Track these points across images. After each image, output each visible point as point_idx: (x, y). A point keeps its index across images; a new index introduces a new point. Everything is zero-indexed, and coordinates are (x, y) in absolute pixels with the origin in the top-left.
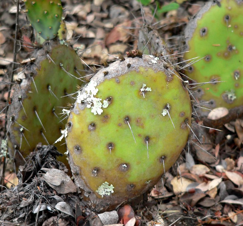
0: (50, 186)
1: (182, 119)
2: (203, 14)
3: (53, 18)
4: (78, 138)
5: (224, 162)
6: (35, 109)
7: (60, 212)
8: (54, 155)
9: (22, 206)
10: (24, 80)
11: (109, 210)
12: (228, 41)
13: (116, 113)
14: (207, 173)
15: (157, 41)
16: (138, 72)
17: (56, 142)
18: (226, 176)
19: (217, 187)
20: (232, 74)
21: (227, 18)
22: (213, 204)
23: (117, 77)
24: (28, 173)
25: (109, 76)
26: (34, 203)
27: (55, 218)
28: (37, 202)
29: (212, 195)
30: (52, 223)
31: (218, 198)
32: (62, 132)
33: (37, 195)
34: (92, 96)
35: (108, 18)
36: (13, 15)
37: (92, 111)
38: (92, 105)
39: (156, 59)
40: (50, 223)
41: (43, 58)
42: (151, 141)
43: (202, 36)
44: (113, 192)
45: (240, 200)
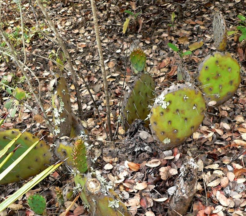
0: (142, 139)
1: (201, 111)
2: (206, 60)
3: (142, 62)
4: (155, 119)
5: (214, 124)
6: (133, 102)
7: (147, 151)
8: (143, 124)
9: (130, 148)
10: (129, 90)
11: (168, 150)
12: (217, 72)
13: (172, 108)
14: (207, 130)
15: (186, 72)
16: (183, 90)
17: (145, 120)
18: (216, 131)
19: (212, 136)
20: (219, 86)
21: (217, 62)
22: (211, 144)
23: (173, 92)
24: (132, 132)
25: (170, 92)
26: (135, 147)
27: (144, 153)
28: (136, 146)
29: (210, 140)
30: (143, 156)
31: (213, 141)
32: (148, 116)
33: (136, 143)
34: (162, 100)
35: (159, 55)
36: (118, 53)
37: (162, 107)
38: (162, 104)
39: (191, 84)
40: (142, 155)
41: (138, 80)
42: (187, 120)
43: (206, 70)
44: (170, 142)
45: (222, 142)
